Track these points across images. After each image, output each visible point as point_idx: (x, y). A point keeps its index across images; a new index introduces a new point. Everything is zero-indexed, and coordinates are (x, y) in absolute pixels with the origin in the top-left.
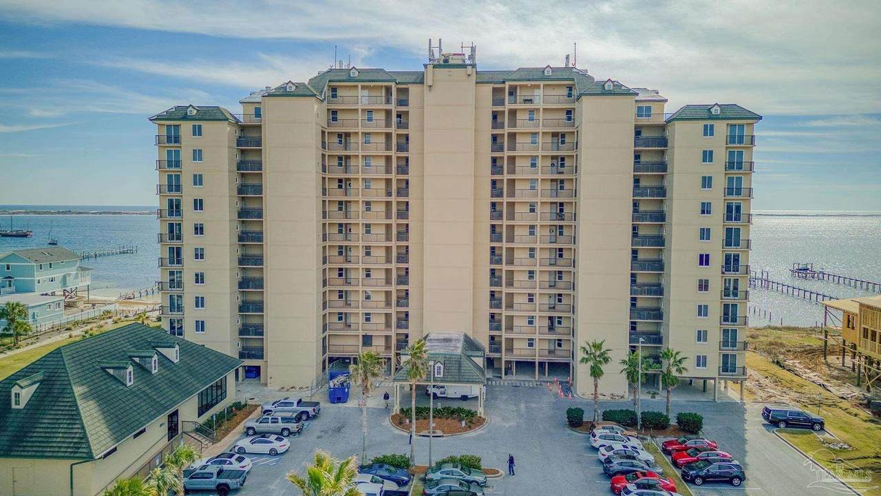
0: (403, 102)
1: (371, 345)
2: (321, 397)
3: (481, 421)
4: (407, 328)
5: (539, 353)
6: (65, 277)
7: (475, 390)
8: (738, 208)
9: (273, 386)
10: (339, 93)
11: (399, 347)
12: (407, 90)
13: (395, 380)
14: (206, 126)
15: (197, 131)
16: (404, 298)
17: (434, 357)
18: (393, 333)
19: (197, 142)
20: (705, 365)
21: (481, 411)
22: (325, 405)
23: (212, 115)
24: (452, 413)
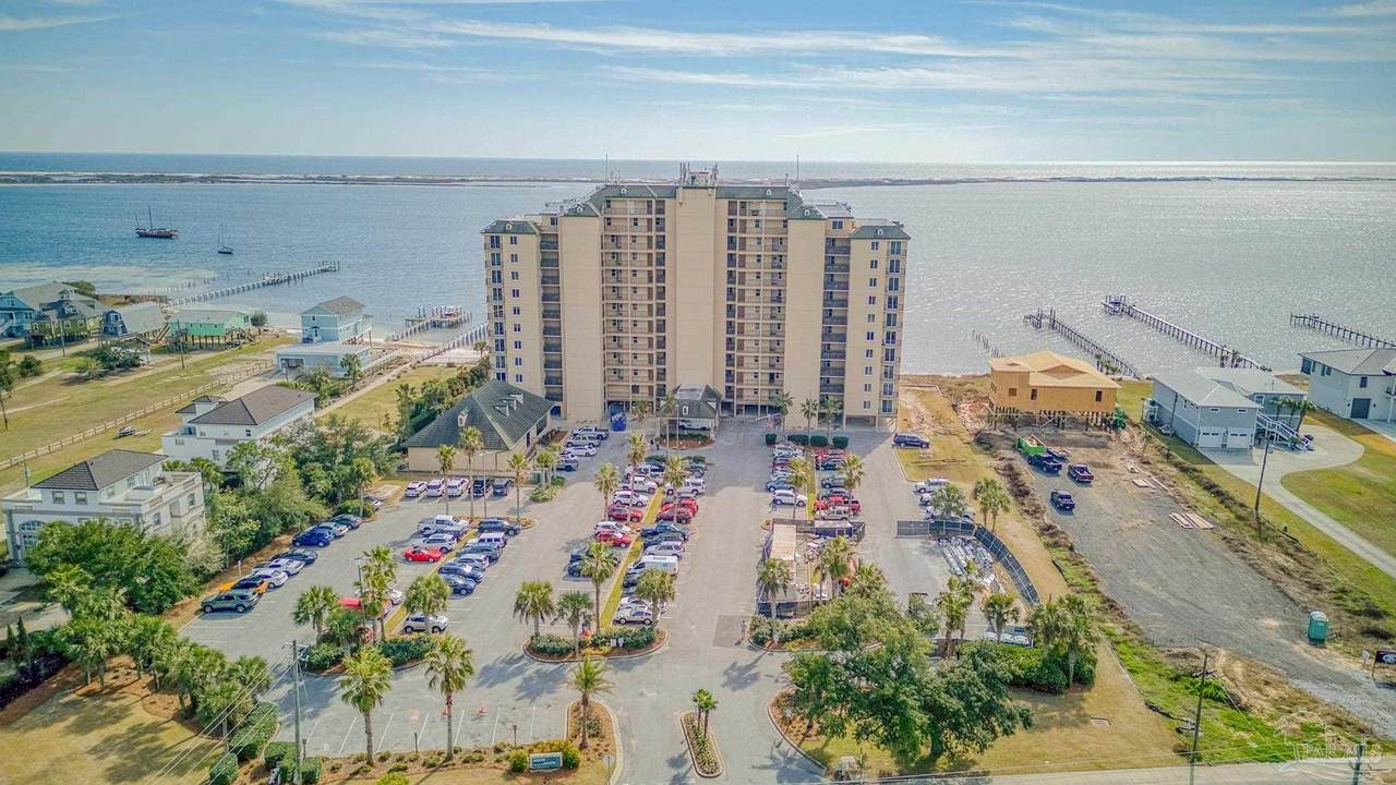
0: (661, 211)
1: (638, 392)
2: (606, 425)
3: (712, 442)
4: (664, 380)
5: (762, 399)
6: (356, 325)
7: (709, 423)
8: (896, 299)
9: (571, 420)
10: (612, 204)
11: (658, 394)
12: (664, 202)
13: (657, 416)
14: (520, 237)
15: (514, 241)
16: (662, 358)
17: (681, 402)
18: (654, 384)
19: (514, 249)
20: (869, 407)
21: (712, 436)
22: (611, 432)
23: (522, 228)
24: (693, 437)
